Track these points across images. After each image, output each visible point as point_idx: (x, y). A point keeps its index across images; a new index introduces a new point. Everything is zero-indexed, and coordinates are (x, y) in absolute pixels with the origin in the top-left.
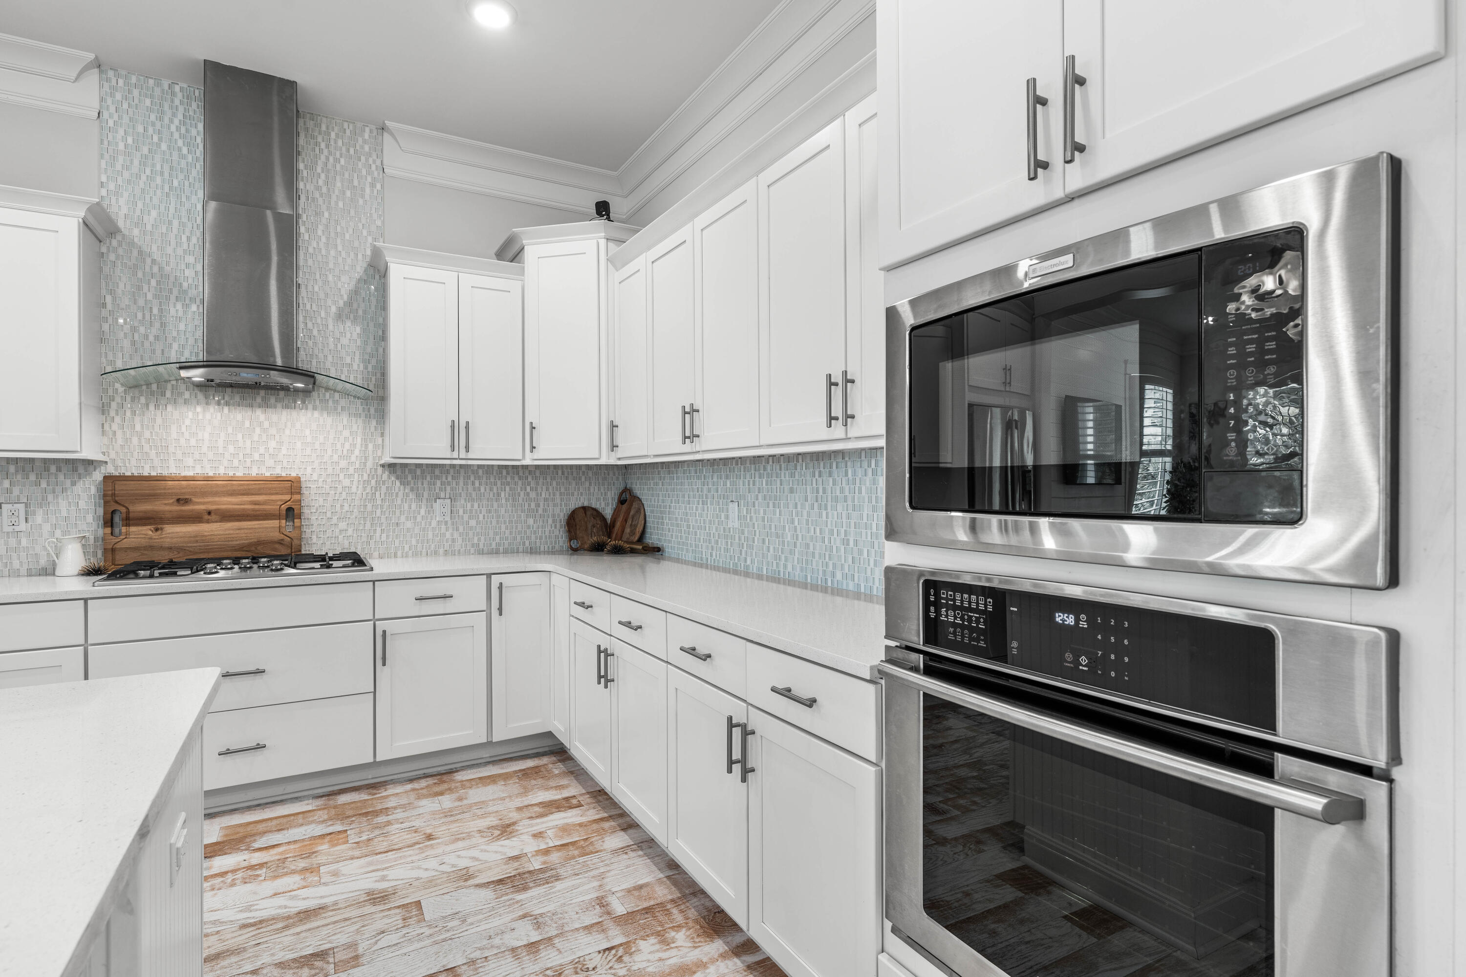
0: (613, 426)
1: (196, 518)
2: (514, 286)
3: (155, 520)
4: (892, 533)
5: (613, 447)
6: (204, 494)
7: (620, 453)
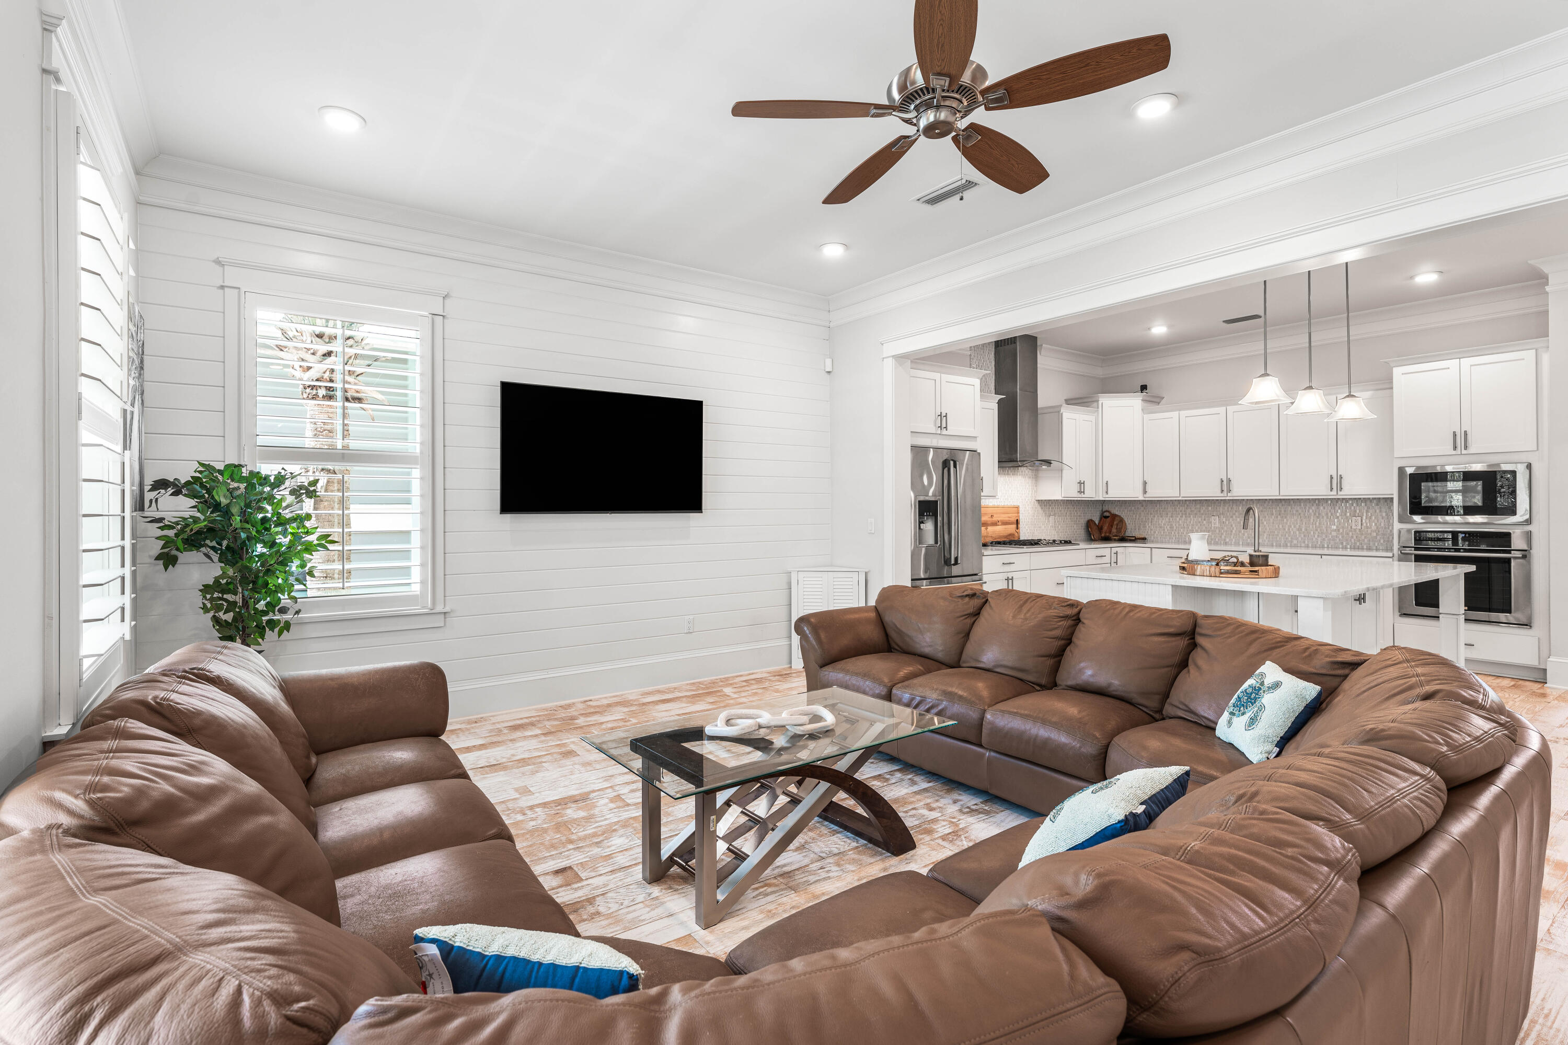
0: (1145, 483)
1: (995, 524)
2: (1092, 418)
3: (985, 524)
4: (1401, 520)
5: (1145, 492)
6: (997, 513)
7: (1147, 495)
